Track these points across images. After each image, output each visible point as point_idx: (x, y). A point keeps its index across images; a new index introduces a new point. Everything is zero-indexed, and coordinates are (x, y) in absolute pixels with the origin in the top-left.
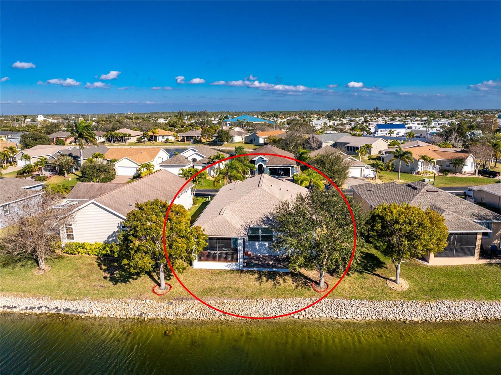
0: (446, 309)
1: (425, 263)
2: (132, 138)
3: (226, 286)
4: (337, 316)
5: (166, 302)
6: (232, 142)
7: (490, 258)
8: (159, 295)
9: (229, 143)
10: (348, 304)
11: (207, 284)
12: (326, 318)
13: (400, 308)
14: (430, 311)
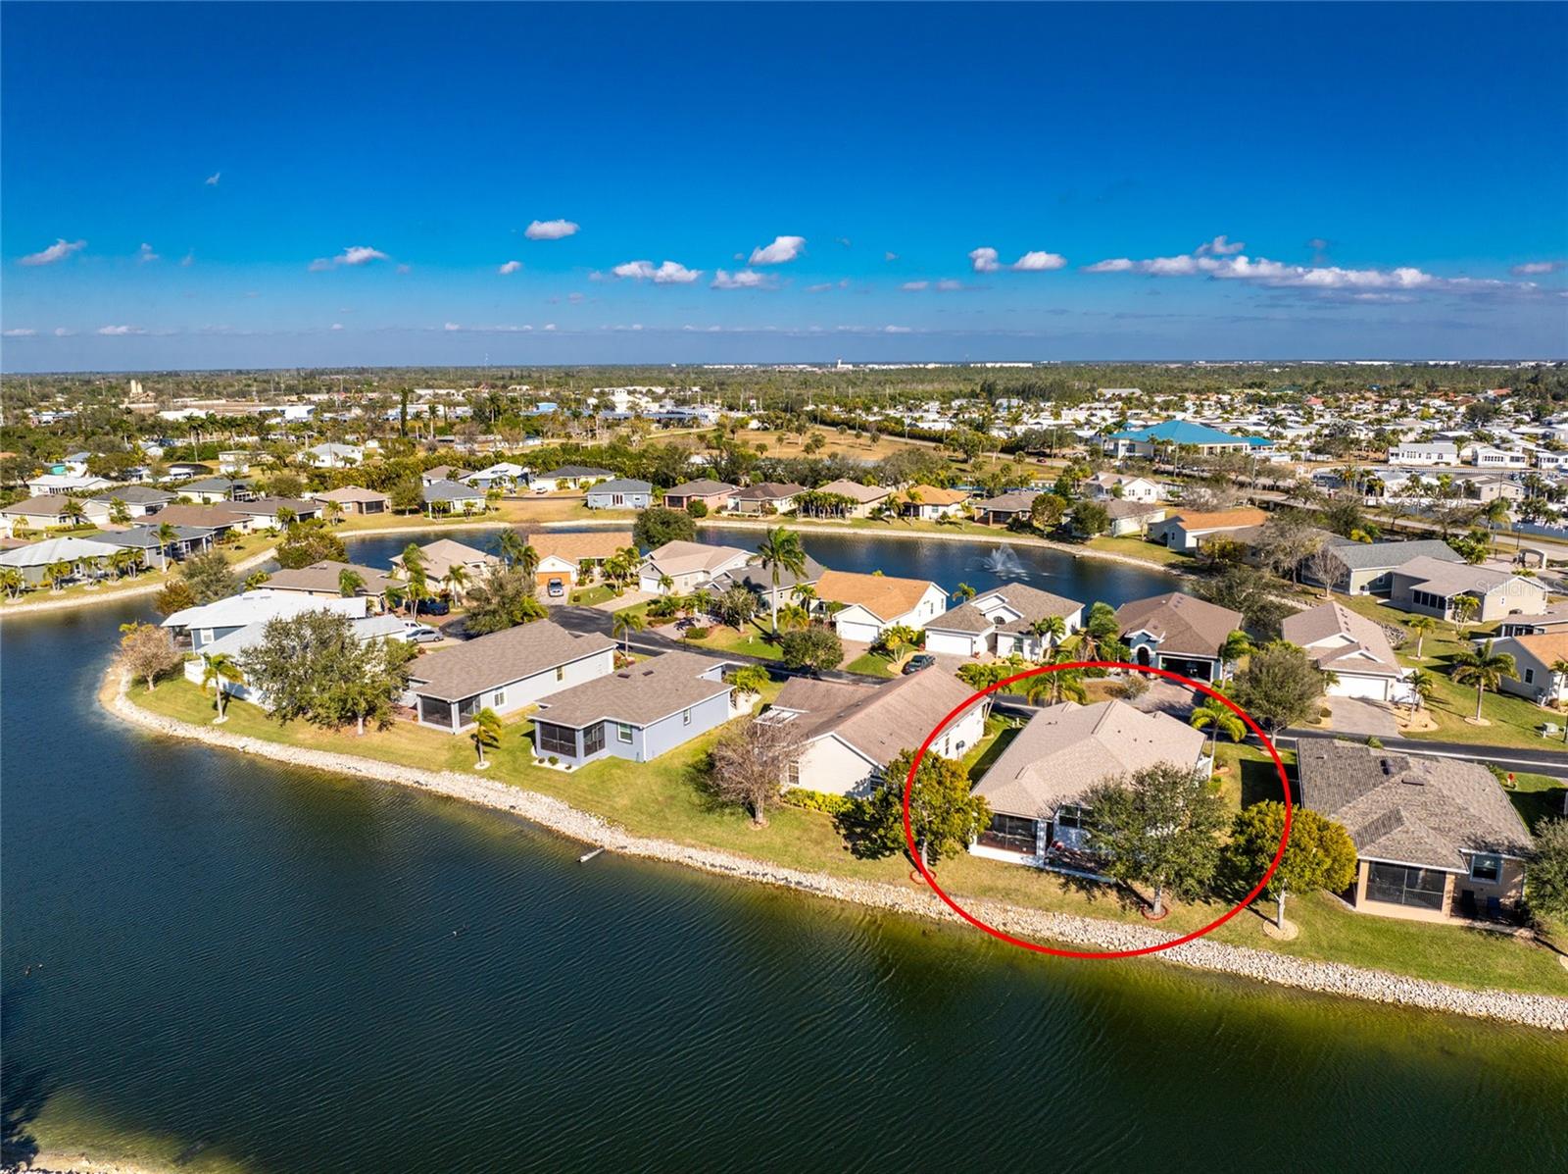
0: (1337, 976)
1: (1350, 907)
2: (859, 506)
5: (928, 894)
8: (920, 883)
9: (1105, 536)
14: (1310, 974)
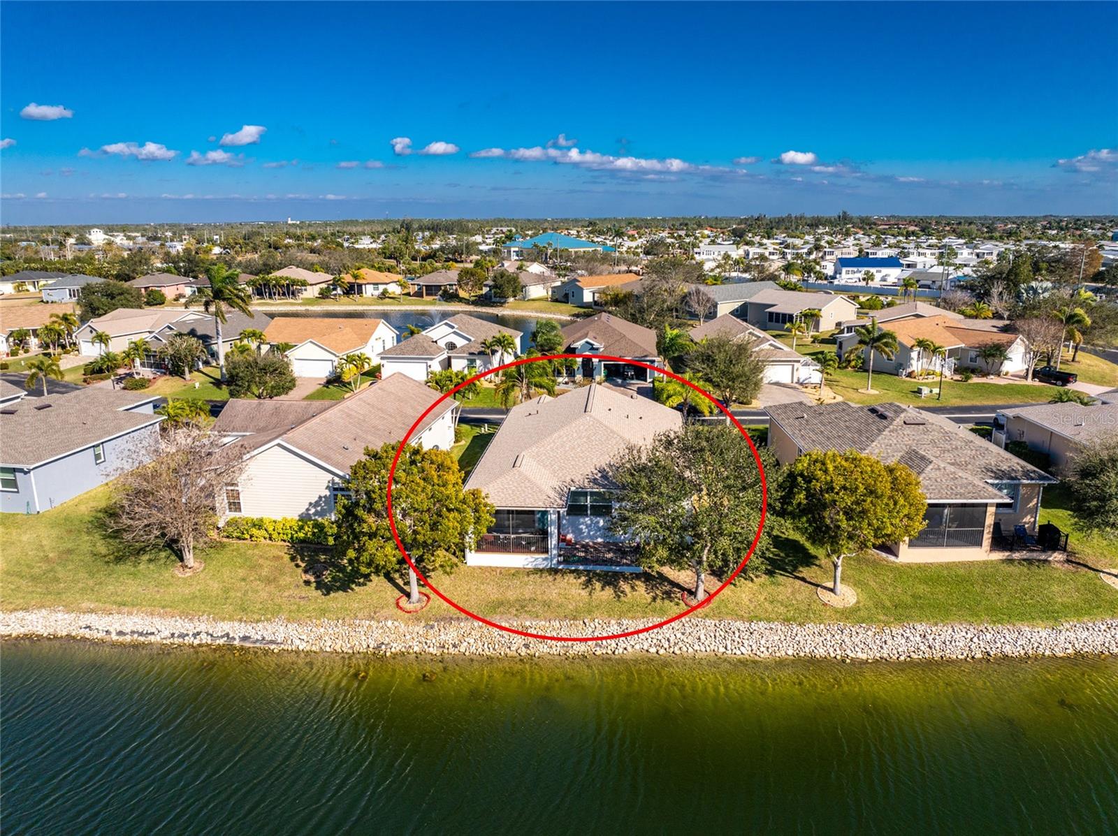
0: (918, 639)
1: (892, 558)
2: (308, 287)
3: (527, 597)
4: (724, 650)
5: (423, 624)
6: (524, 298)
7: (1011, 550)
8: (410, 612)
9: (519, 300)
10: (744, 630)
11: (493, 593)
12: (706, 654)
13: (838, 637)
14: (890, 642)
